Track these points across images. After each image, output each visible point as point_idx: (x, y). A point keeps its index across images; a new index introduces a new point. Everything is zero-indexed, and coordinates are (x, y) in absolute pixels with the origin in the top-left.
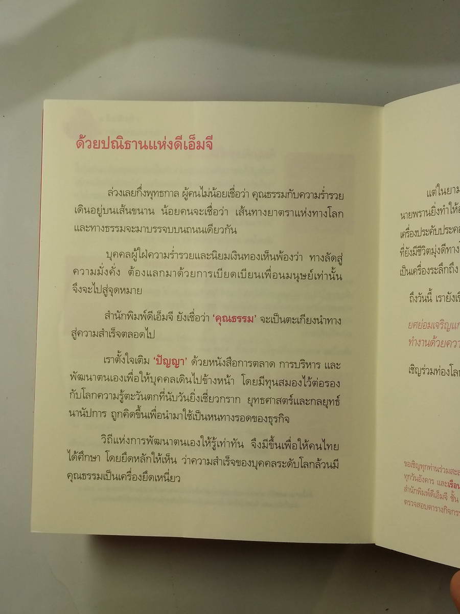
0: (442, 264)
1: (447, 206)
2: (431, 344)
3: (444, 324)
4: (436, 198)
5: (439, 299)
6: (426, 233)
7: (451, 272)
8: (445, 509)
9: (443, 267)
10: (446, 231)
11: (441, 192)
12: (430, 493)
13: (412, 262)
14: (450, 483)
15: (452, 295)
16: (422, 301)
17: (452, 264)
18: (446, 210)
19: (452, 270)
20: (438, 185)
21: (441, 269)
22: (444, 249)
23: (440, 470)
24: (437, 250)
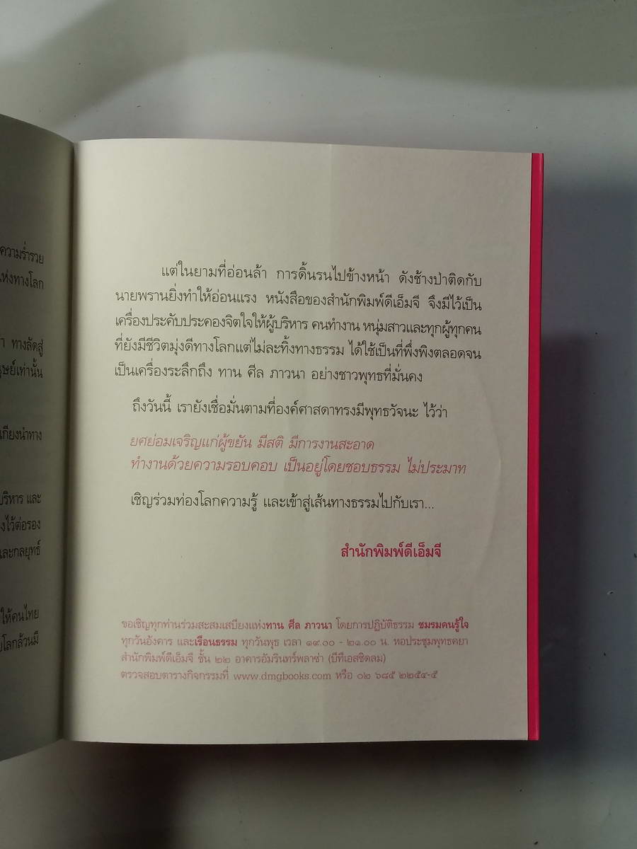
0: (187, 364)
1: (195, 290)
2: (168, 466)
3: (190, 441)
4: (177, 278)
5: (182, 409)
6: (160, 322)
7: (200, 375)
8: (190, 674)
9: (189, 368)
10: (193, 322)
11: (184, 272)
12: (167, 657)
13: (136, 359)
14: (197, 640)
15: (202, 404)
16: (154, 410)
17: (204, 364)
18: (194, 296)
19: (202, 372)
20: (180, 262)
21: (186, 370)
22: (190, 345)
23: (182, 626)
24: (179, 345)
